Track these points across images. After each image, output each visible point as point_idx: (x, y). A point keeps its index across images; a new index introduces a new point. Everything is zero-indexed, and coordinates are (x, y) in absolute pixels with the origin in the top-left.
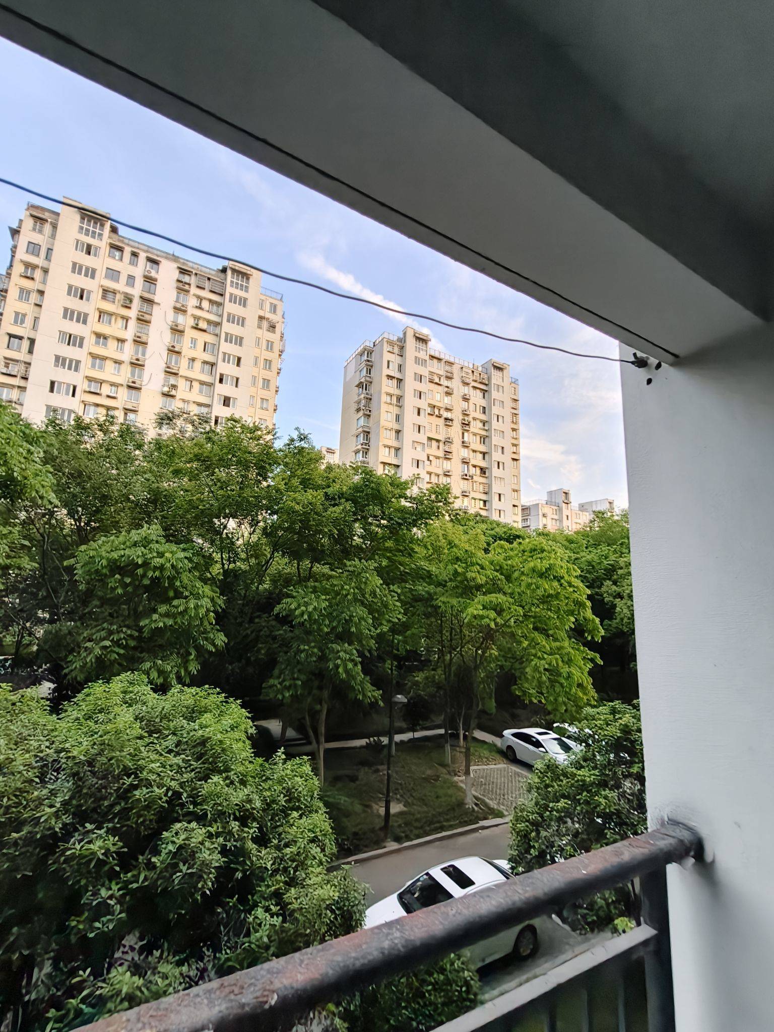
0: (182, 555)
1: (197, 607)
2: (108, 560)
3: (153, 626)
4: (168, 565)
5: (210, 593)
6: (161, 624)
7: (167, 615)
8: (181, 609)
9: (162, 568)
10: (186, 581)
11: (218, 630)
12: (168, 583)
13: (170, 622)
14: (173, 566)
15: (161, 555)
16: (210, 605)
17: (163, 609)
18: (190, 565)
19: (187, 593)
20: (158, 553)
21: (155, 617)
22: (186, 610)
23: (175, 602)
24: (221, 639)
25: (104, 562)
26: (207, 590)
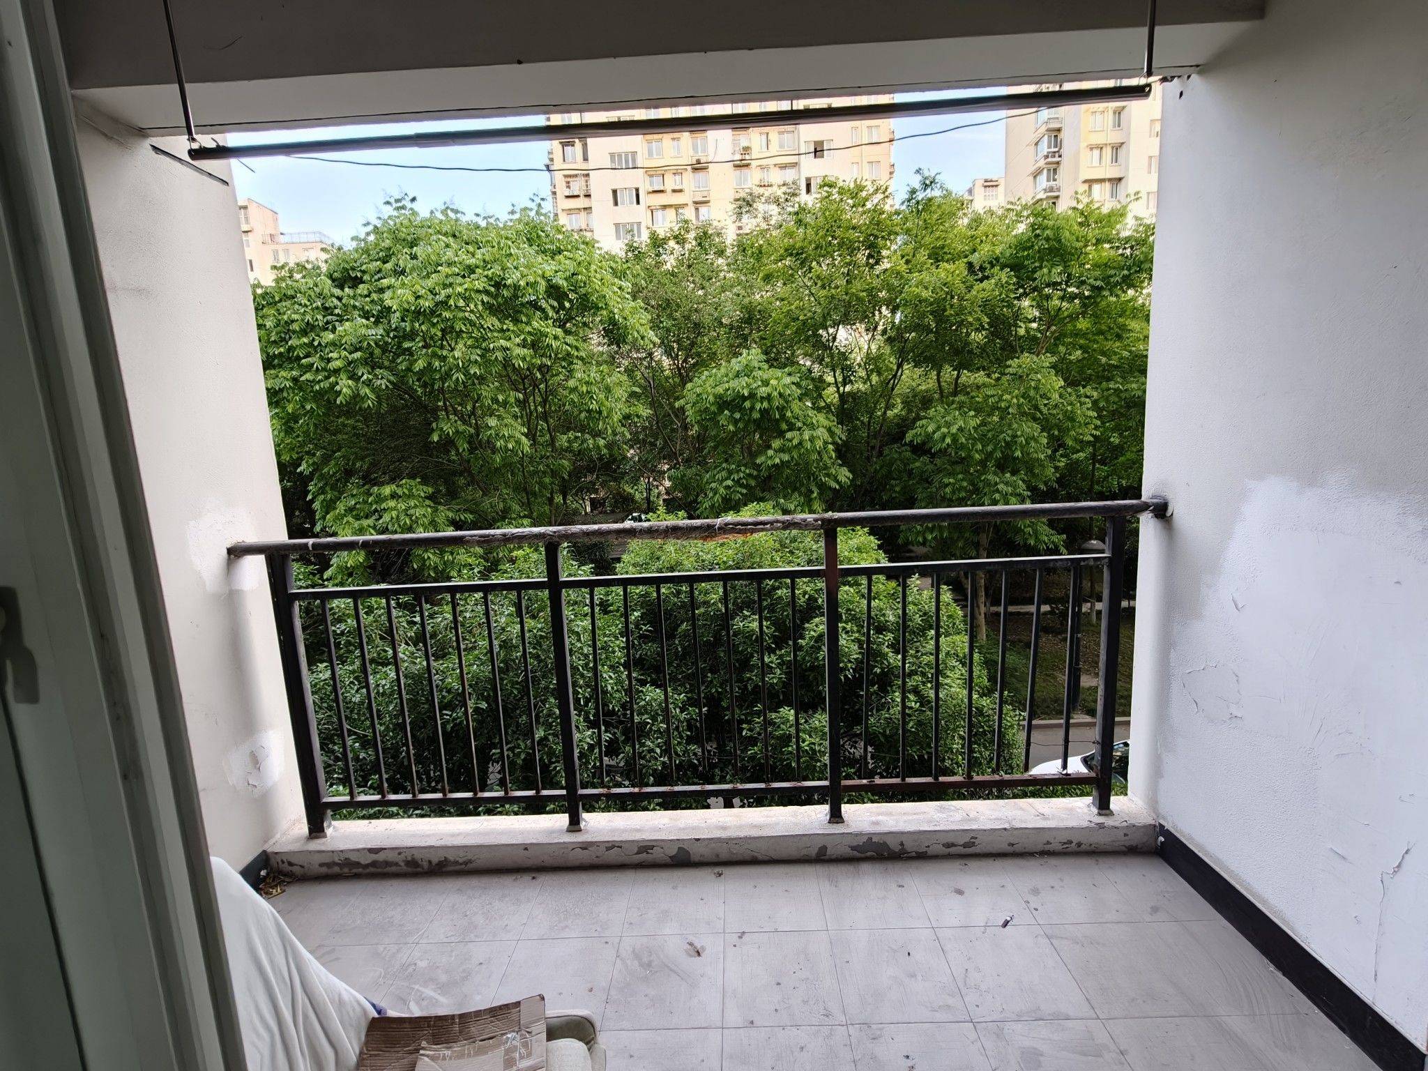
0: (788, 380)
1: (812, 439)
2: (716, 396)
3: (770, 462)
4: (775, 394)
5: (826, 423)
6: (777, 461)
7: (782, 450)
8: (795, 442)
9: (769, 398)
10: (797, 410)
11: (840, 465)
12: (779, 414)
13: (786, 457)
14: (781, 395)
15: (766, 383)
16: (826, 436)
17: (776, 444)
18: (799, 391)
19: (799, 424)
20: (762, 381)
21: (770, 453)
22: (800, 443)
23: (789, 435)
24: (844, 475)
25: (711, 398)
26: (821, 418)
